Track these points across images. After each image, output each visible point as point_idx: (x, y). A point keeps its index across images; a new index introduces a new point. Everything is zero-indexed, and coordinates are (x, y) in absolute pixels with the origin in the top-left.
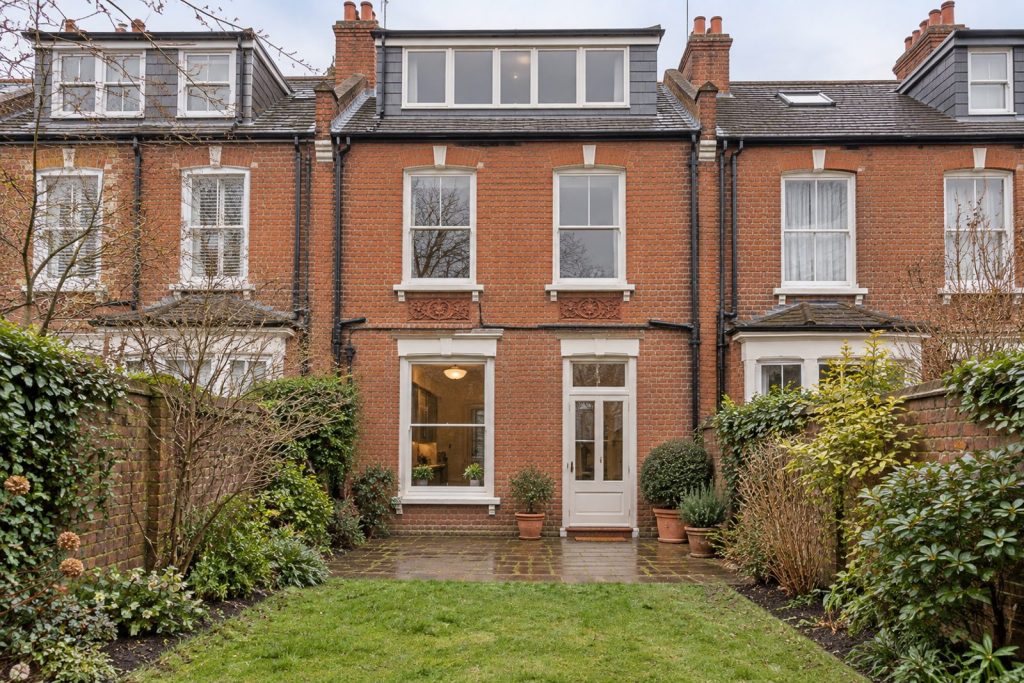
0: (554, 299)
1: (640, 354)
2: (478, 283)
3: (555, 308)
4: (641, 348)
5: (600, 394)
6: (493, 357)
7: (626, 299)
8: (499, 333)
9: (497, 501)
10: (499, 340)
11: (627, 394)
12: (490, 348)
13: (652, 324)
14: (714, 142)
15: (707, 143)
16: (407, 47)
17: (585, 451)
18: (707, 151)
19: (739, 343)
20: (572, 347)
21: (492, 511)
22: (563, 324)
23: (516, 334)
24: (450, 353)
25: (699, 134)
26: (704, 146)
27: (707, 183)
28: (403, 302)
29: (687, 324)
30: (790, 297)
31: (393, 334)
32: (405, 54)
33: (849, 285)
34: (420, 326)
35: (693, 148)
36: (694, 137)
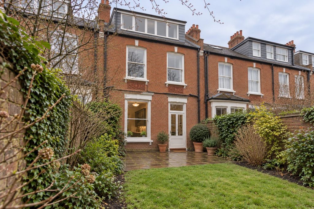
0: (167, 86)
1: (187, 102)
2: (148, 79)
3: (167, 88)
4: (187, 101)
5: (177, 113)
6: (151, 101)
7: (185, 88)
8: (153, 94)
9: (152, 141)
10: (153, 96)
11: (184, 112)
12: (150, 98)
13: (190, 95)
14: (203, 51)
15: (202, 51)
16: (122, 13)
17: (173, 127)
18: (201, 53)
19: (210, 102)
20: (171, 99)
21: (150, 144)
22: (169, 93)
23: (157, 95)
24: (139, 99)
25: (200, 49)
26: (201, 52)
27: (202, 61)
28: (126, 83)
29: (197, 96)
30: (221, 92)
31: (123, 92)
32: (122, 15)
33: (231, 90)
34: (131, 90)
35: (199, 52)
36: (199, 50)
